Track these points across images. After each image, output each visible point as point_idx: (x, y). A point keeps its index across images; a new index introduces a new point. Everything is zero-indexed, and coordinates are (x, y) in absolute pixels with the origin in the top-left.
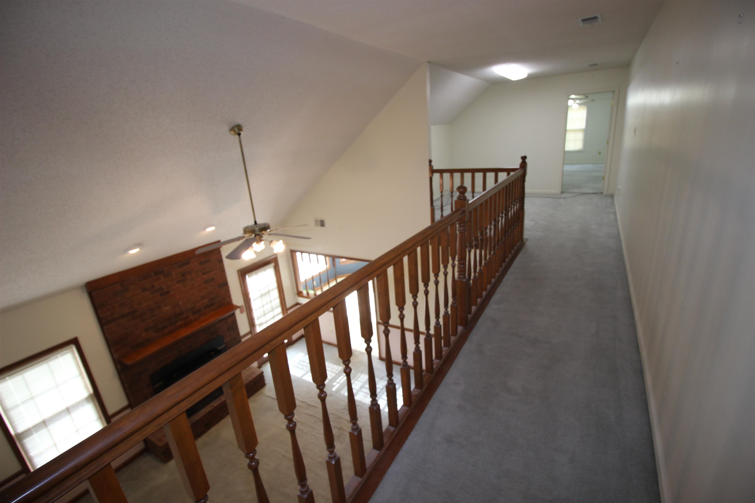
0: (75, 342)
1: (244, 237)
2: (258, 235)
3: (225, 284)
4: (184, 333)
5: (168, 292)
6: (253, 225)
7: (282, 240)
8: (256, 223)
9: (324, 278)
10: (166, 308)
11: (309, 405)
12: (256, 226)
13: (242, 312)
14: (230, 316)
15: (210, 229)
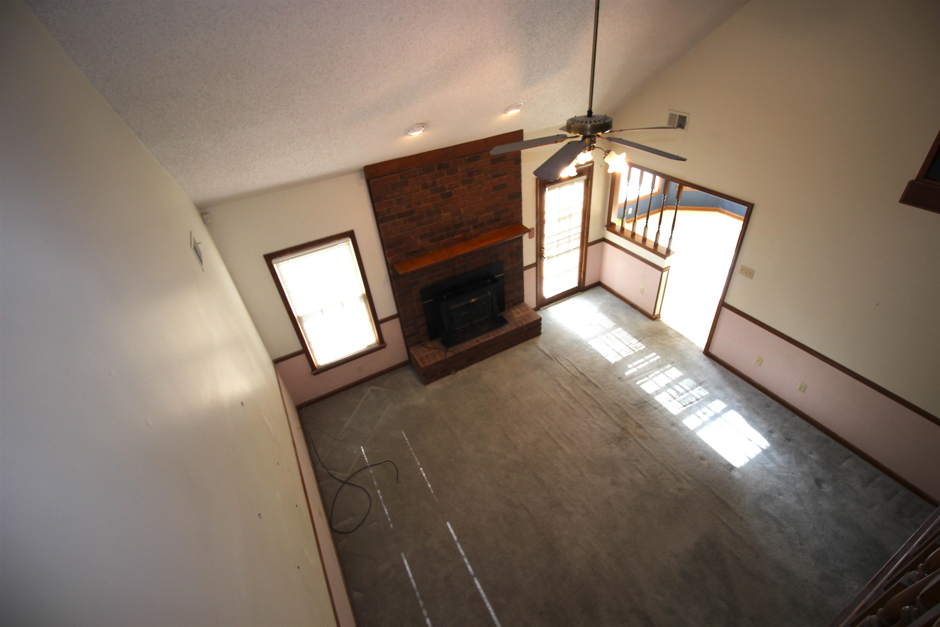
0: (350, 235)
1: (565, 137)
2: (589, 137)
3: (517, 195)
4: (461, 250)
5: (450, 194)
6: (585, 116)
7: (626, 153)
8: (590, 112)
9: (643, 206)
10: (446, 214)
11: (589, 380)
12: (589, 119)
13: (530, 237)
14: (516, 239)
15: (513, 112)
